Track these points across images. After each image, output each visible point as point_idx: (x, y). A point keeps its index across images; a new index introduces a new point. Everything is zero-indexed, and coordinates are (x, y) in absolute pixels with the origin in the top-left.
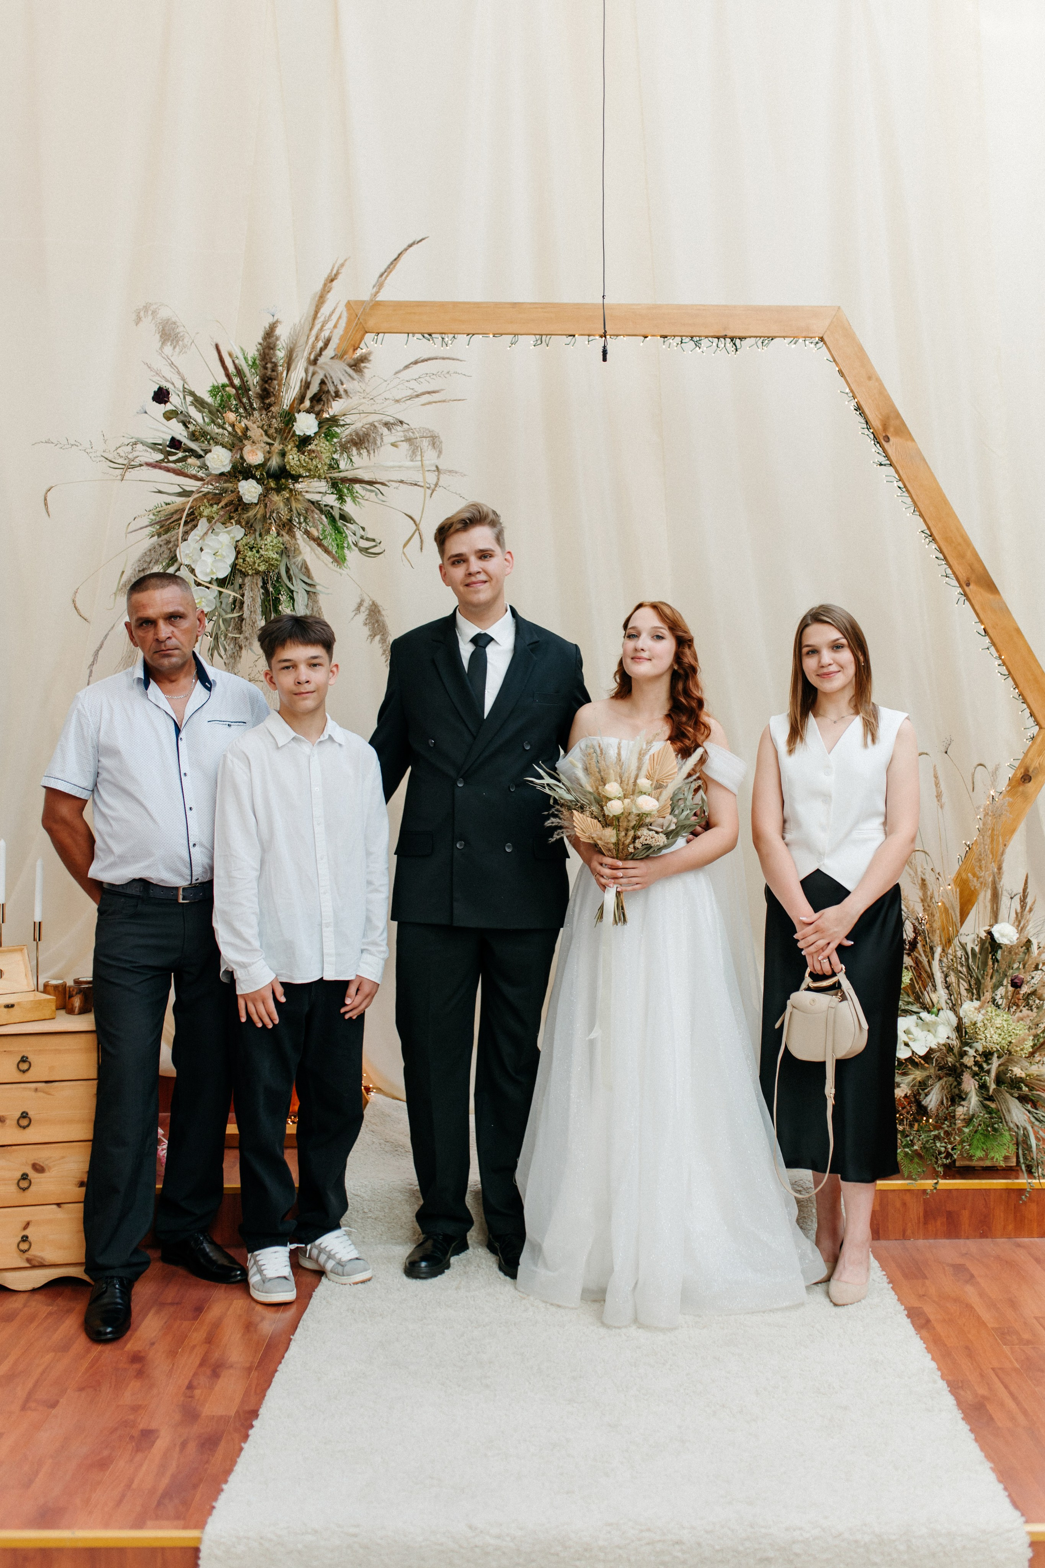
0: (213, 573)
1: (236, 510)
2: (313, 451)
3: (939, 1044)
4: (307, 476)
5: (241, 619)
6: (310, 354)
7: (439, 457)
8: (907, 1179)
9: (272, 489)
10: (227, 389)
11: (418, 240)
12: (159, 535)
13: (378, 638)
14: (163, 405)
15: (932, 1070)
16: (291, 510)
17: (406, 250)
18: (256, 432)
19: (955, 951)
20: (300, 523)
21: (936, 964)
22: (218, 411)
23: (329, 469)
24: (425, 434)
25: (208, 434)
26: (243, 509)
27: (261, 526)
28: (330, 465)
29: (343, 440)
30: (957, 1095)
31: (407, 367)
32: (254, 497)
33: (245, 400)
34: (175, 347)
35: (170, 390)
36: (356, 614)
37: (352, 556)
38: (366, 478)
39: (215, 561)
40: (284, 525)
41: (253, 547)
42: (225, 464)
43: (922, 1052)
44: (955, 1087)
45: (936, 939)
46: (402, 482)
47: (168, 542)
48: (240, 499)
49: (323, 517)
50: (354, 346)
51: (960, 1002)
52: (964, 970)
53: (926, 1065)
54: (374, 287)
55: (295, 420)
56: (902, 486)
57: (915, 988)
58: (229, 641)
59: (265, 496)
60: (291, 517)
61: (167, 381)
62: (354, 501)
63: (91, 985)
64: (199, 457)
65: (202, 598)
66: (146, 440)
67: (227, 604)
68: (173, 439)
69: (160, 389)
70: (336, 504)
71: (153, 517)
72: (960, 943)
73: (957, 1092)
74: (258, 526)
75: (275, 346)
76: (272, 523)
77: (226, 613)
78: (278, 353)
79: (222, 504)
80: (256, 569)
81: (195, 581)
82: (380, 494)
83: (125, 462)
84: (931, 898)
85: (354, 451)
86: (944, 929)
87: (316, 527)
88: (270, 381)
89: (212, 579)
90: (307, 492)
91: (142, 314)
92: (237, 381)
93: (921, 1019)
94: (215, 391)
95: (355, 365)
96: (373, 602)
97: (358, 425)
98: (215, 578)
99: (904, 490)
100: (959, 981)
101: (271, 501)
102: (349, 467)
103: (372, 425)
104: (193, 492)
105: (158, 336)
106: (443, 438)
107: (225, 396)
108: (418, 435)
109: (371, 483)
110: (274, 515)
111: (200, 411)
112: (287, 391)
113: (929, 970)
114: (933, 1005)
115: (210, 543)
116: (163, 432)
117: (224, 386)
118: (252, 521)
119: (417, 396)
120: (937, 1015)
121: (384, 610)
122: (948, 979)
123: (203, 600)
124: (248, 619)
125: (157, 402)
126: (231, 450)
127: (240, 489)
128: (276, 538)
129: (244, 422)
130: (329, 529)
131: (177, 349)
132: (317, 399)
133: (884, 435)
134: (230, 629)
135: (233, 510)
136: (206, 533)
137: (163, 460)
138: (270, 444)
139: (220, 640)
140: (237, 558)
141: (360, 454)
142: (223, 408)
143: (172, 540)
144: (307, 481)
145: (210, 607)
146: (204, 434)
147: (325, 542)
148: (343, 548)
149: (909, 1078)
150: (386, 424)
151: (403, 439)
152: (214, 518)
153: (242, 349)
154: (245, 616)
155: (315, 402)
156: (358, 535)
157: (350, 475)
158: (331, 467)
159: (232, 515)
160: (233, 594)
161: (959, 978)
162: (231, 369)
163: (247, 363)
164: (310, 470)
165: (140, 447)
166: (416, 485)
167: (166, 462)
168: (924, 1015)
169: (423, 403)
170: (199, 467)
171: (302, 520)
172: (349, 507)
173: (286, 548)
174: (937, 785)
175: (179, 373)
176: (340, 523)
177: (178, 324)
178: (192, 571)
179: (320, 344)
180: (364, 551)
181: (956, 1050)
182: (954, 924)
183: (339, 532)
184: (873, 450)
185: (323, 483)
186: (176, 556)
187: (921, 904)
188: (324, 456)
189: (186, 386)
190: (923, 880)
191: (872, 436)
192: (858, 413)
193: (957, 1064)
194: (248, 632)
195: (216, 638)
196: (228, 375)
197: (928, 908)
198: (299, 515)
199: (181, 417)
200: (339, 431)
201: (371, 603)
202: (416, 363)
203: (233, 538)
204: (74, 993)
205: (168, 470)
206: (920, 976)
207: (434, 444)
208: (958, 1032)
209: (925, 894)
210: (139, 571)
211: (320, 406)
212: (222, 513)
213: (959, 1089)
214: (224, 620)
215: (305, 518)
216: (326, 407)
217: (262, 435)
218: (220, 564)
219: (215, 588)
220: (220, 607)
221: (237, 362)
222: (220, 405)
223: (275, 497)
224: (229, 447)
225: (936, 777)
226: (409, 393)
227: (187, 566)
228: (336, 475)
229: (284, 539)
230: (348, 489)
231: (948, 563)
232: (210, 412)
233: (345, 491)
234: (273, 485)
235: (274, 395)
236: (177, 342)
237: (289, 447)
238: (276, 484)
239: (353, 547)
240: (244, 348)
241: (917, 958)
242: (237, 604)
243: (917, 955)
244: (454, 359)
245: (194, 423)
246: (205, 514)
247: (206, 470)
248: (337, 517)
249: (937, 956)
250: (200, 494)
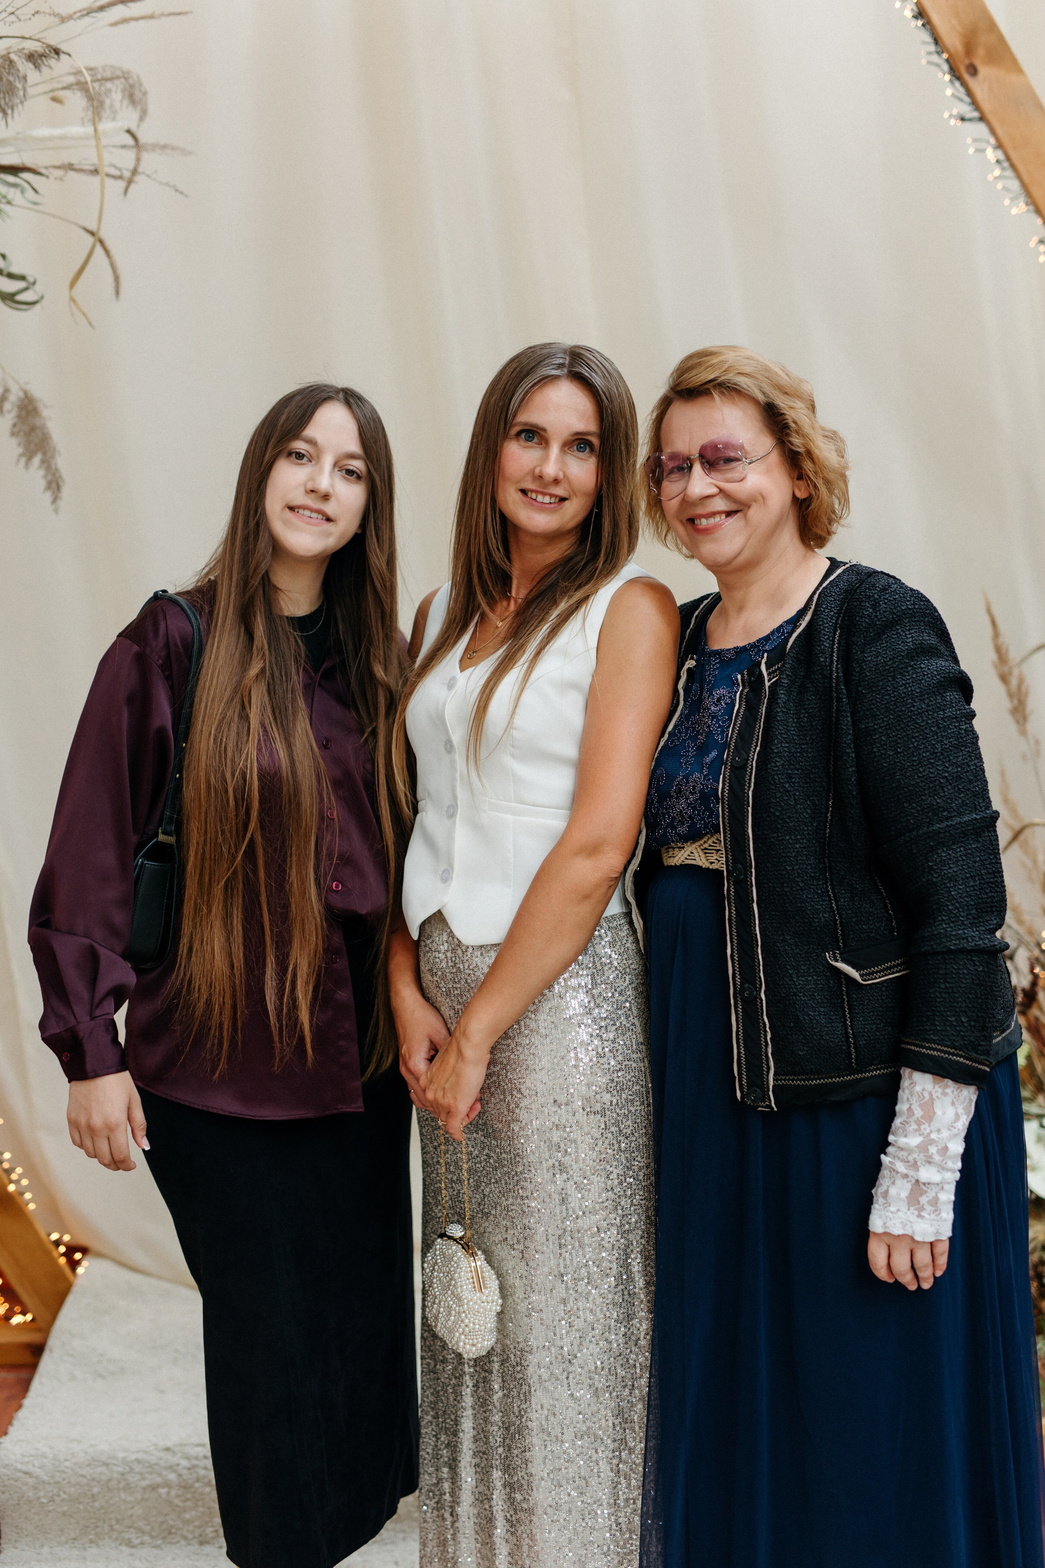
7: (142, 119)
13: (37, 460)
24: (114, 79)
38: (5, 163)
46: (71, 167)
56: (1001, 156)
82: (30, 193)
96: (25, 393)
99: (1006, 164)
103: (6, 58)
106: (147, 84)
108: (98, 80)
109: (14, 171)
119: (101, 8)
121: (46, 407)
133: (967, 62)
150: (32, 57)
166: (98, 173)
169: (113, 20)
180: (8, 298)
184: (949, 92)
191: (946, 67)
192: (920, 23)
201: (21, 394)
207: (132, 95)
241: (1037, 1019)
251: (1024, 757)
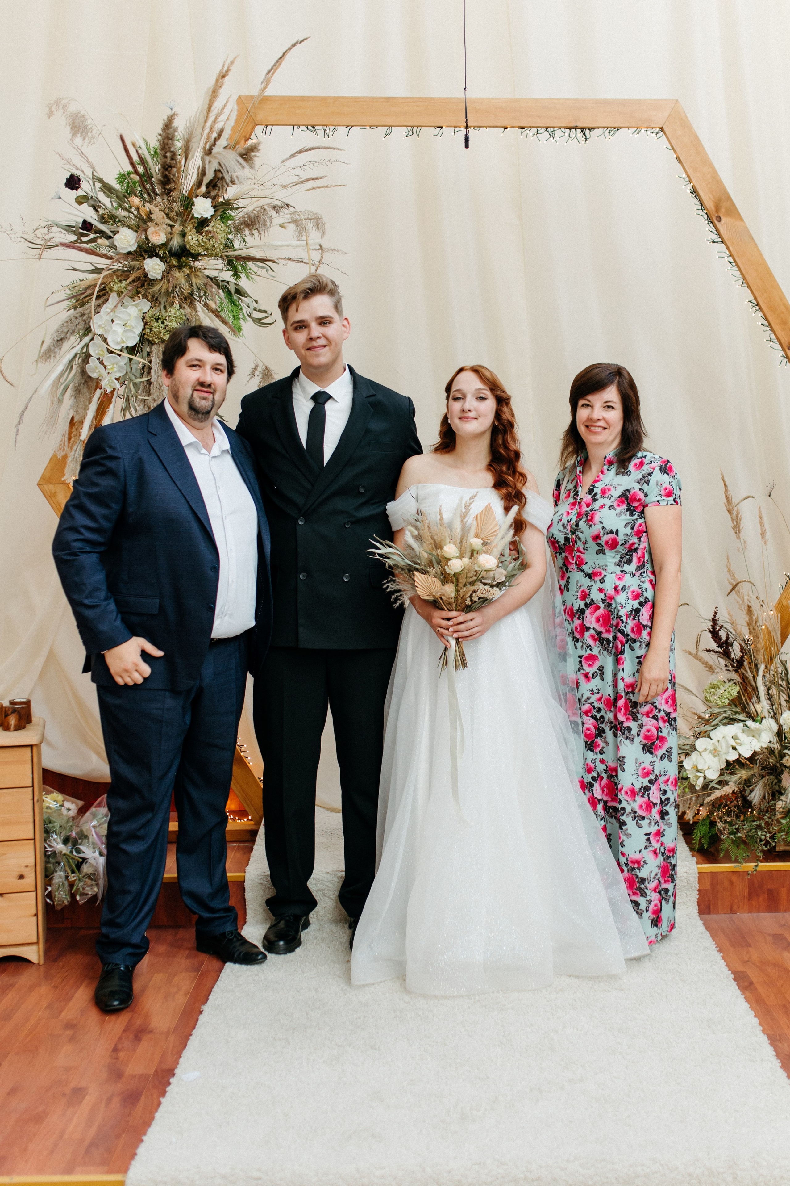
0: (124, 342)
1: (143, 285)
2: (210, 232)
3: (762, 747)
4: (205, 255)
5: (149, 382)
6: (206, 144)
7: (322, 236)
8: (734, 862)
9: (175, 266)
10: (132, 176)
11: (301, 39)
12: (75, 308)
14: (75, 191)
15: (756, 769)
16: (192, 286)
17: (290, 49)
18: (158, 215)
19: (777, 668)
20: (200, 297)
21: (759, 680)
22: (125, 196)
23: (224, 248)
24: (310, 217)
25: (117, 217)
26: (149, 284)
27: (165, 300)
28: (226, 244)
29: (237, 222)
30: (777, 791)
31: (293, 156)
32: (158, 274)
33: (148, 186)
34: (84, 139)
35: (80, 177)
36: (251, 378)
37: (247, 326)
38: (258, 257)
39: (125, 331)
40: (186, 299)
41: (159, 319)
42: (131, 243)
43: (747, 754)
44: (776, 784)
45: (760, 657)
46: (289, 259)
47: (83, 315)
48: (146, 275)
49: (221, 291)
50: (245, 137)
51: (780, 711)
52: (784, 683)
53: (751, 765)
54: (262, 83)
55: (193, 204)
56: (732, 261)
57: (742, 699)
58: (139, 402)
59: (168, 273)
60: (192, 292)
61: (77, 169)
62: (247, 277)
63: (24, 706)
64: (110, 237)
65: (113, 364)
66: (61, 223)
67: (137, 370)
68: (85, 222)
69: (72, 176)
70: (232, 280)
71: (69, 292)
72: (781, 661)
73: (777, 788)
74: (163, 300)
75: (173, 136)
76: (174, 297)
77: (136, 378)
78: (176, 143)
79: (130, 280)
80: (161, 338)
81: (108, 350)
82: (271, 271)
83: (42, 242)
84: (756, 622)
85: (247, 232)
86: (767, 648)
87: (213, 300)
88: (170, 169)
89: (123, 347)
90: (205, 269)
91: (54, 108)
92: (141, 169)
93: (746, 726)
94: (122, 178)
95: (246, 154)
96: (266, 367)
97: (250, 208)
98: (125, 346)
99: (733, 264)
100: (779, 693)
101: (174, 277)
102: (242, 246)
103: (262, 208)
104: (103, 269)
105: (68, 128)
106: (325, 220)
107: (131, 183)
108: (302, 217)
109: (262, 260)
110: (177, 290)
111: (108, 196)
112: (186, 177)
113: (754, 684)
114: (758, 714)
115: (120, 315)
116: (76, 215)
117: (129, 173)
118: (157, 296)
119: (303, 182)
120: (760, 723)
122: (770, 692)
123: (115, 366)
124: (155, 383)
125: (69, 188)
126: (137, 231)
127: (145, 267)
128: (178, 310)
129: (148, 206)
130: (226, 302)
131: (87, 140)
132: (213, 185)
133: (716, 215)
134: (140, 391)
135: (140, 285)
136: (116, 306)
137: (76, 241)
138: (172, 226)
139: (131, 401)
140: (144, 329)
141: (252, 234)
142: (129, 194)
143: (86, 312)
144: (206, 259)
145: (121, 372)
146: (113, 217)
147: (222, 314)
148: (239, 319)
149: (736, 778)
150: (274, 207)
151: (290, 221)
152: (122, 293)
153: (145, 140)
154: (152, 380)
155: (211, 187)
156: (252, 307)
157: (243, 253)
158: (226, 246)
159: (139, 290)
160: (142, 361)
161: (779, 691)
162: (135, 158)
163: (149, 152)
164: (207, 249)
165: (55, 229)
166: (302, 262)
167: (79, 243)
168: (750, 723)
169: (308, 188)
170: (109, 246)
171: (202, 294)
172: (244, 283)
173: (188, 319)
174: (762, 524)
175: (88, 162)
176: (235, 297)
177: (87, 117)
178: (105, 340)
179: (215, 135)
180: (258, 321)
181: (776, 752)
182: (775, 644)
183: (235, 305)
184: (706, 228)
185: (220, 261)
186: (90, 327)
187: (747, 628)
188: (220, 237)
189: (95, 173)
190: (749, 607)
191: (706, 217)
192: (693, 195)
193: (778, 765)
194: (155, 394)
195: (128, 400)
196: (132, 164)
197: (753, 631)
198: (199, 289)
199: (91, 202)
200: (233, 214)
201: (264, 368)
202: (300, 152)
203: (140, 310)
204: (10, 712)
205: (81, 250)
206: (746, 690)
207: (318, 225)
208: (778, 737)
209: (751, 618)
210: (58, 341)
211: (216, 191)
212: (130, 288)
213: (779, 786)
214: (135, 384)
215: (205, 292)
216: (221, 191)
217: (164, 218)
218: (130, 334)
219: (125, 354)
220: (131, 372)
221: (140, 151)
222: (127, 192)
223: (177, 274)
224: (135, 229)
225: (761, 518)
226: (296, 179)
227: (100, 336)
228: (231, 253)
229: (186, 311)
230: (242, 266)
231: (772, 329)
232: (117, 197)
233: (240, 268)
234: (175, 262)
235: (174, 181)
236: (87, 134)
237: (189, 228)
238: (179, 262)
239: (248, 318)
240: (147, 139)
241: (743, 674)
242: (146, 369)
243: (743, 671)
244: (334, 149)
245: (104, 207)
246: (115, 289)
247: (116, 249)
248: (233, 291)
249: (761, 672)
250: (110, 272)
251: (738, 549)
